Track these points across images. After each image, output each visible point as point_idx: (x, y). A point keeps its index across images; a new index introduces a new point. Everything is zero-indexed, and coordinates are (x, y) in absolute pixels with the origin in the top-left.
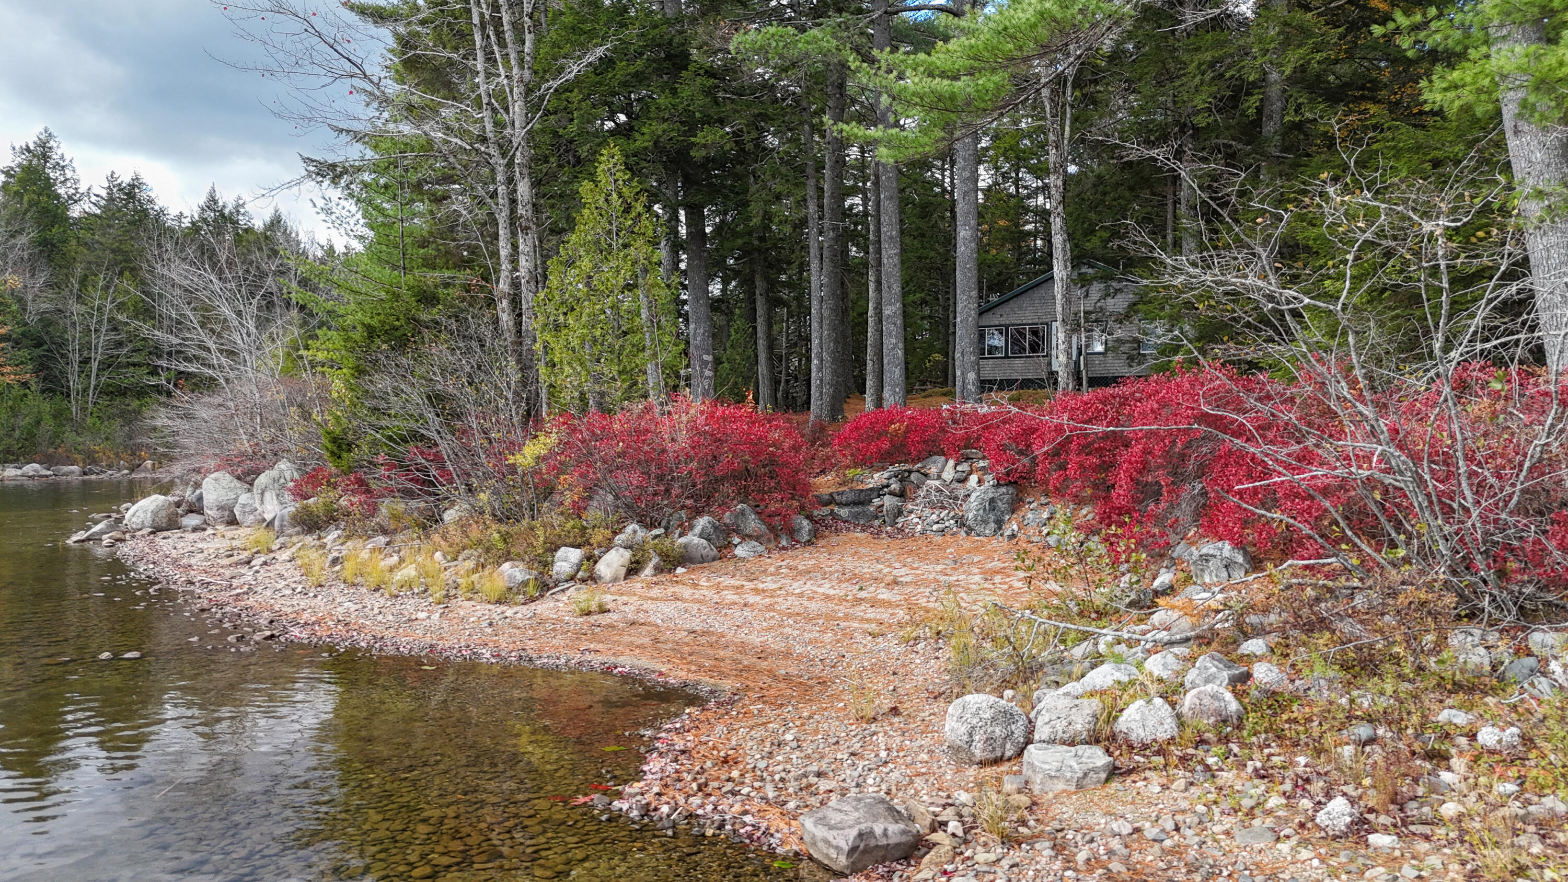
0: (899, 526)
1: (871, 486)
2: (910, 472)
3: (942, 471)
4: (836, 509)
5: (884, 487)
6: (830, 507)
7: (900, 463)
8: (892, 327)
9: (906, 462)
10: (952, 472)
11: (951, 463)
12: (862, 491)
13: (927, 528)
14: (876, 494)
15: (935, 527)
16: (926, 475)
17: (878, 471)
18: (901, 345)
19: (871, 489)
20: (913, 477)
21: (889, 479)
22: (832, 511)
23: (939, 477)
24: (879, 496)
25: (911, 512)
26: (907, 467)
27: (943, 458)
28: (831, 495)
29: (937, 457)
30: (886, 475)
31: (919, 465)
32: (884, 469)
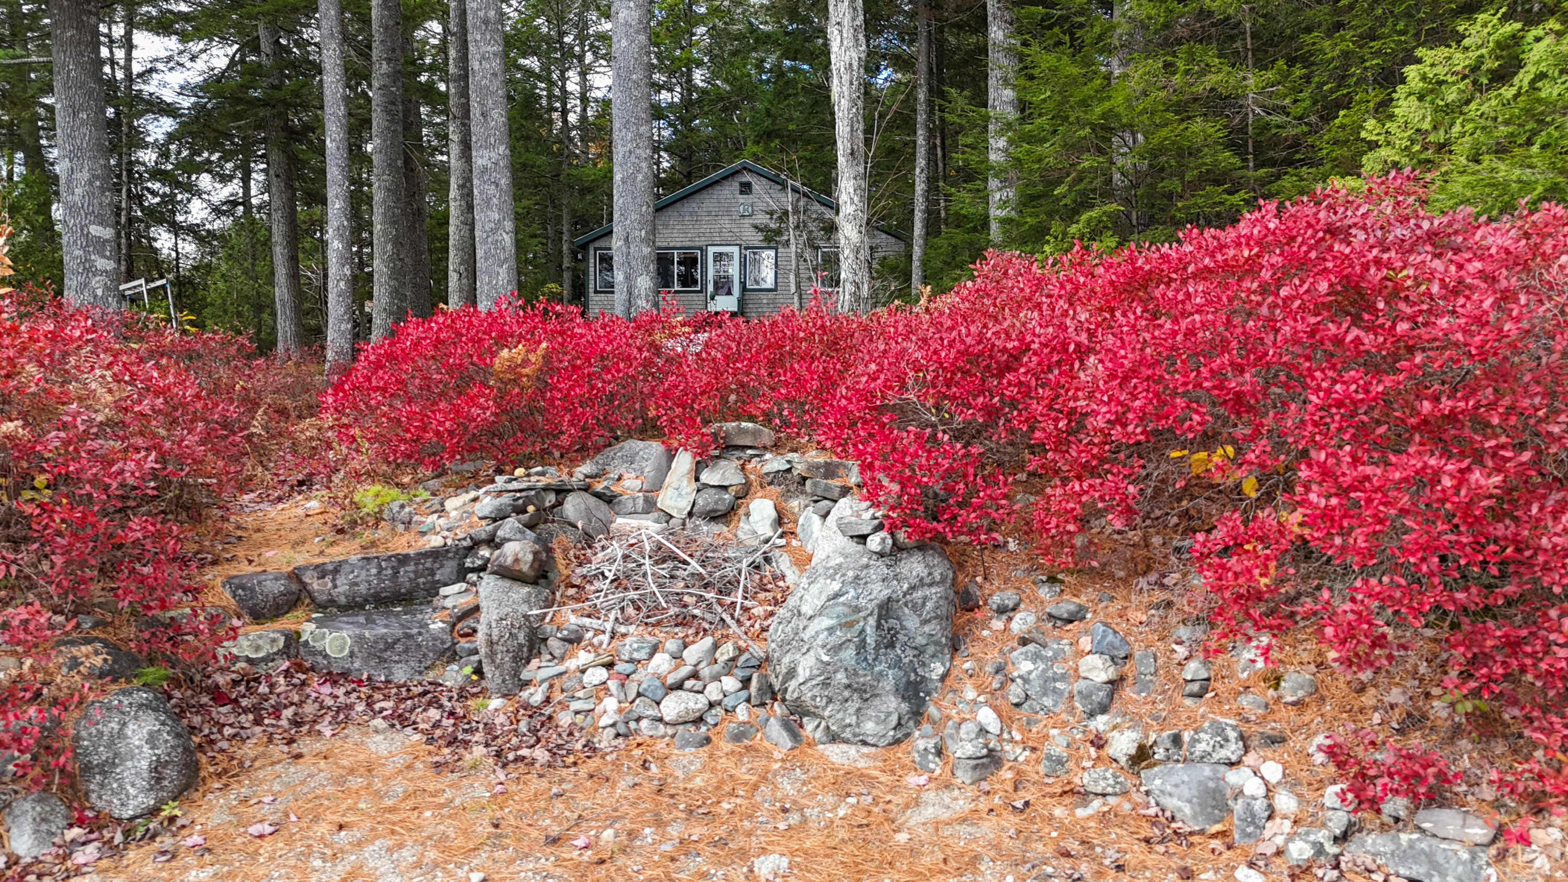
0: (536, 696)
1: (435, 541)
2: (561, 491)
3: (658, 485)
4: (308, 630)
5: (476, 544)
6: (287, 623)
7: (525, 462)
8: (492, 190)
9: (544, 457)
10: (689, 488)
11: (684, 461)
12: (404, 560)
13: (641, 706)
14: (450, 567)
15: (672, 706)
16: (609, 499)
17: (460, 487)
18: (509, 225)
19: (436, 554)
20: (573, 506)
21: (498, 517)
22: (292, 639)
23: (650, 506)
24: (461, 574)
25: (574, 640)
26: (553, 475)
27: (655, 448)
28: (295, 576)
29: (634, 445)
30: (487, 504)
31: (586, 468)
32: (476, 480)
